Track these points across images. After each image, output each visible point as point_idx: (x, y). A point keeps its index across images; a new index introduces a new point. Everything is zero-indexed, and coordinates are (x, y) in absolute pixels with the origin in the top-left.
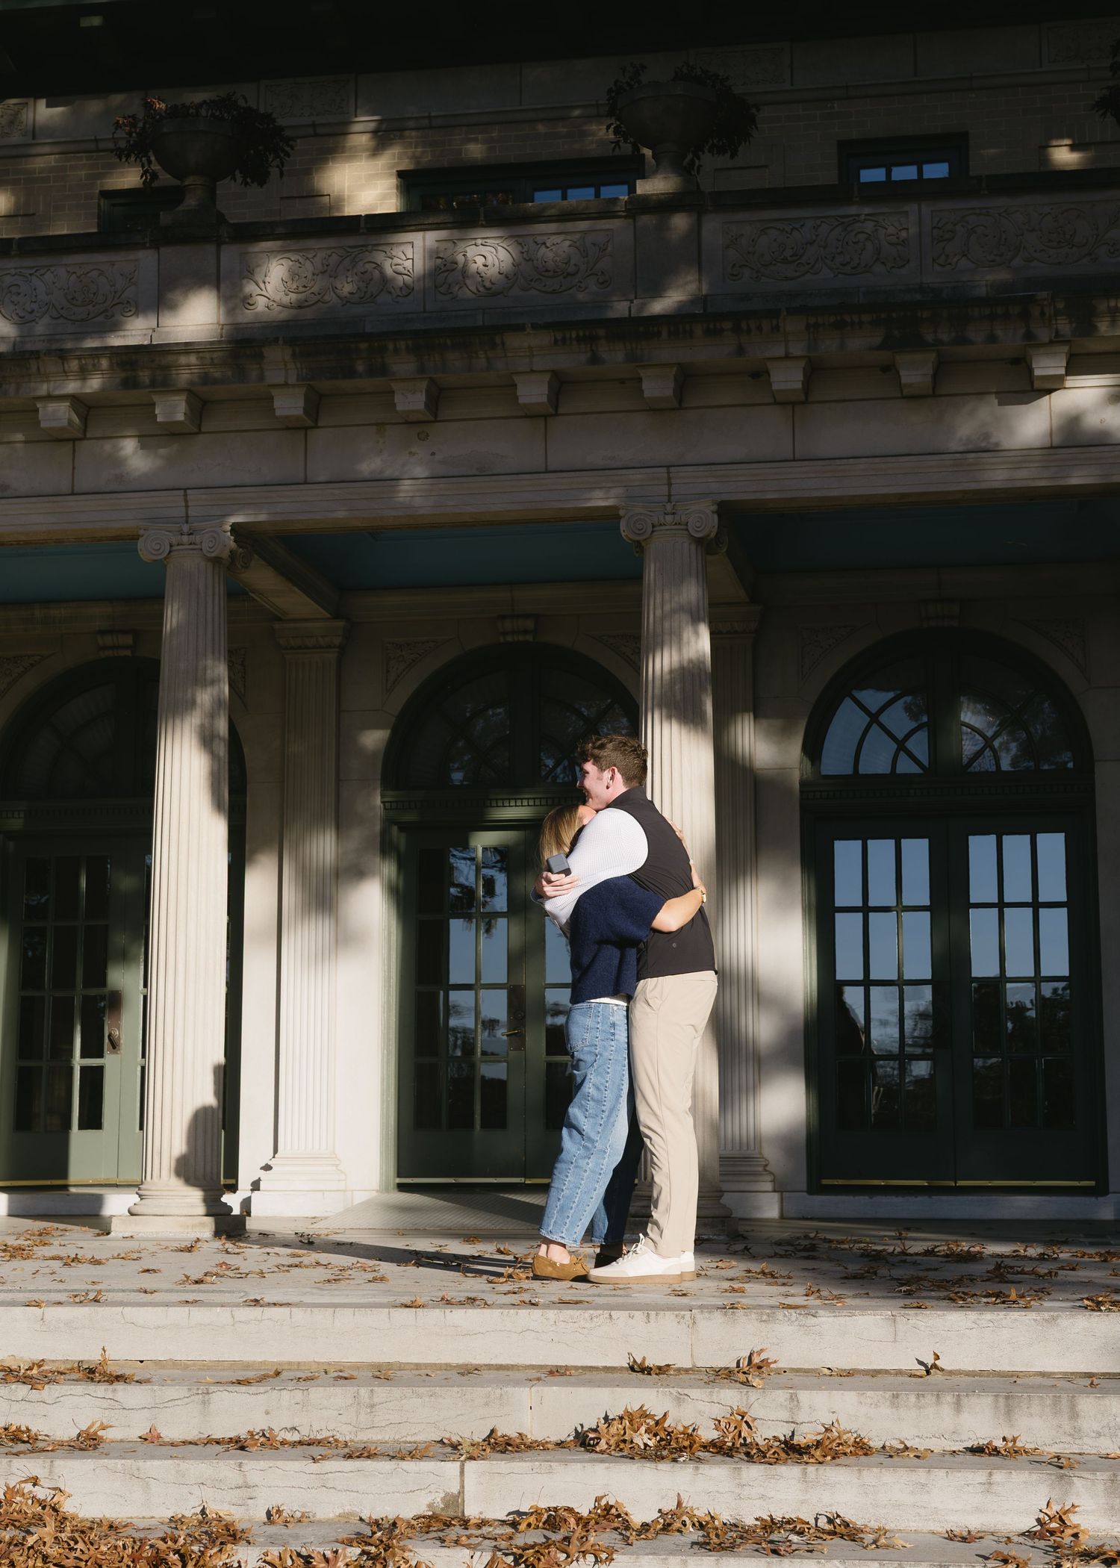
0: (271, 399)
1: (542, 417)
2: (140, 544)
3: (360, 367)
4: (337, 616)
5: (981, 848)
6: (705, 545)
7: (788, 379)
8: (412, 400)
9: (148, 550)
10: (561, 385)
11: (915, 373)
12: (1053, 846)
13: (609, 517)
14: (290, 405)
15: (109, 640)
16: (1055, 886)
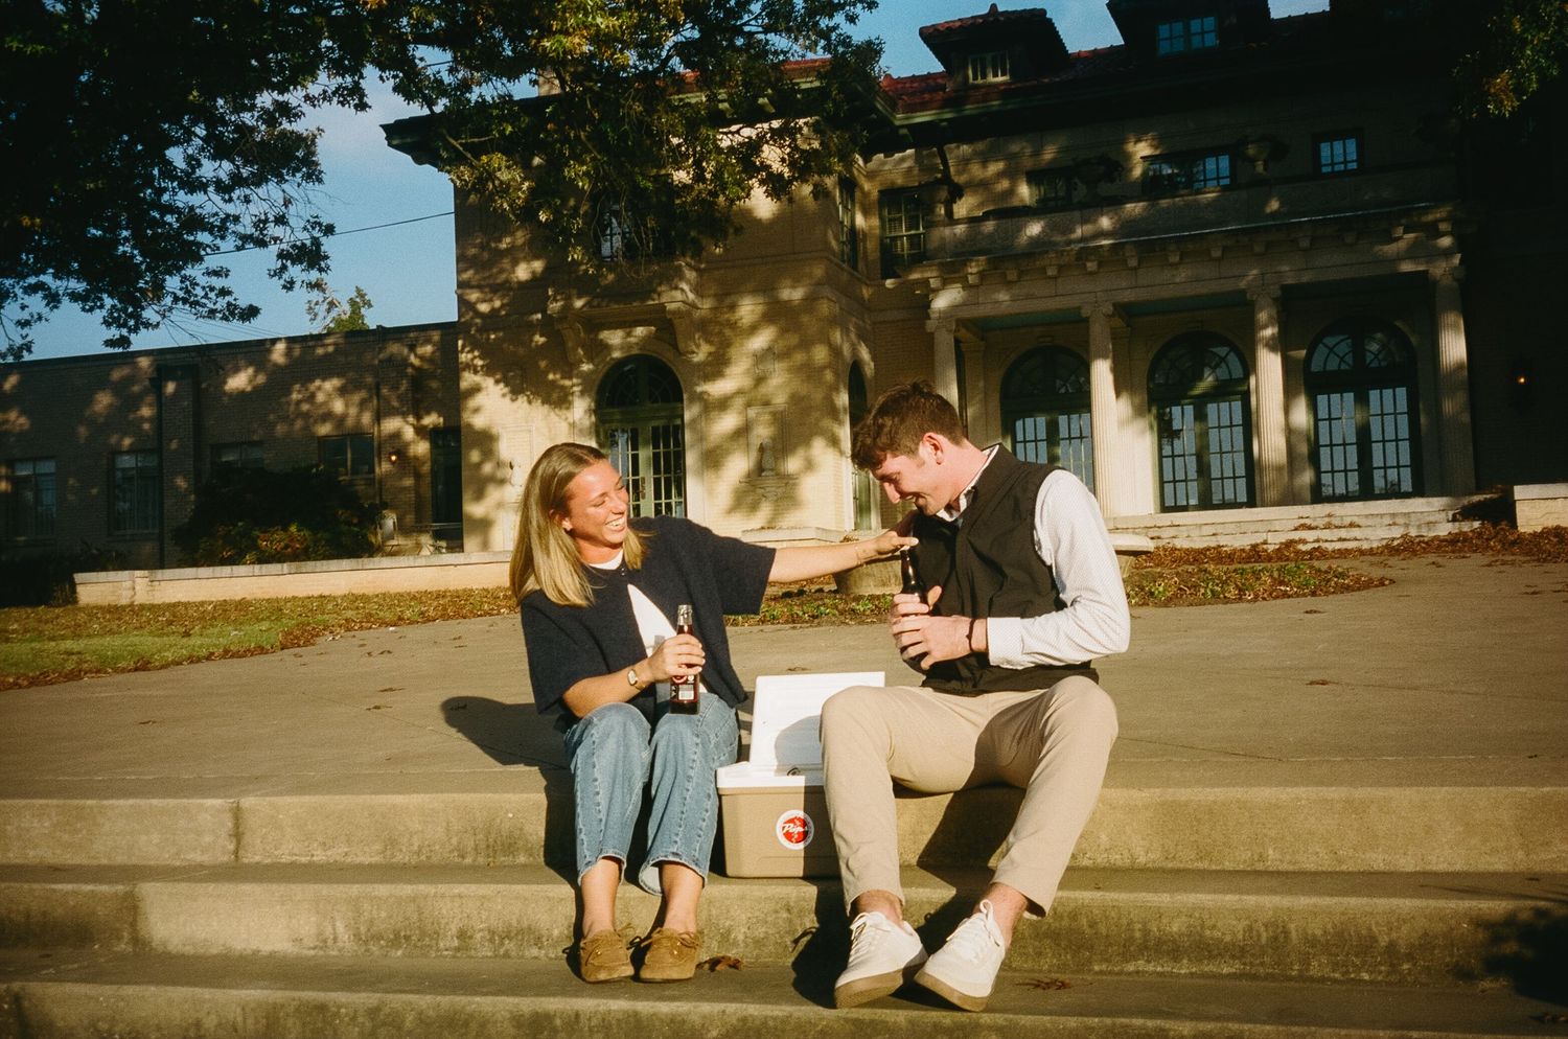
0: (1126, 261)
1: (1219, 260)
2: (1083, 311)
3: (1157, 249)
4: (1128, 326)
5: (1374, 395)
6: (1275, 300)
7: (1305, 243)
8: (1175, 259)
9: (1085, 313)
10: (1225, 249)
11: (1350, 239)
12: (1402, 392)
13: (1243, 292)
14: (1133, 263)
15: (1042, 340)
16: (1403, 406)
